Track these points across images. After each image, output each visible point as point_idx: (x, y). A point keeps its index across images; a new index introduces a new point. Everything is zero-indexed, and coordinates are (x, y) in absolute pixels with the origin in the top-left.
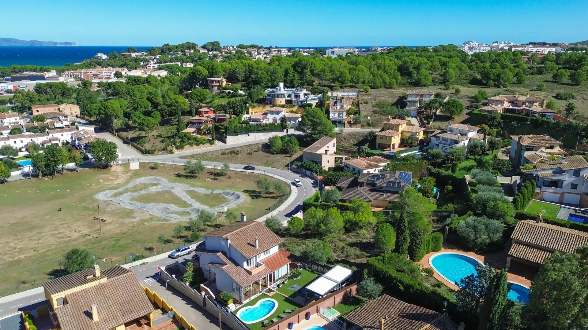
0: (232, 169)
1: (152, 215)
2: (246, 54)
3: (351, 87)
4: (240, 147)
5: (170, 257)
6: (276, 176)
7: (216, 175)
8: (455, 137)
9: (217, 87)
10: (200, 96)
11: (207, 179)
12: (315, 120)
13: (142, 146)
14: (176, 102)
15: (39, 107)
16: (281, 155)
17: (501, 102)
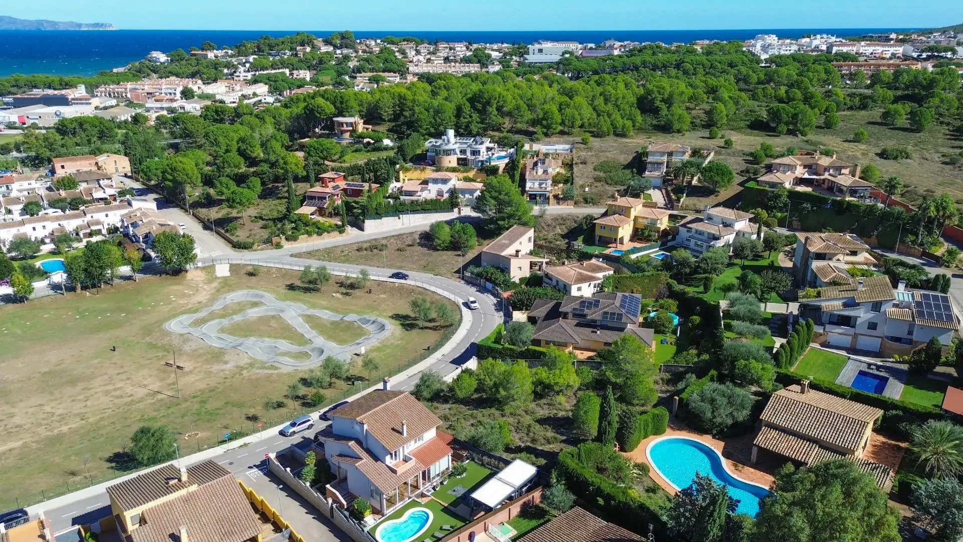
0: (372, 278)
1: (251, 358)
2: (397, 54)
3: (562, 133)
4: (386, 238)
5: (282, 433)
6: (440, 291)
7: (349, 287)
8: (713, 230)
9: (349, 133)
10: (322, 152)
11: (334, 294)
12: (502, 197)
13: (233, 235)
14: (285, 163)
15: (65, 161)
16: (450, 253)
17: (792, 168)
